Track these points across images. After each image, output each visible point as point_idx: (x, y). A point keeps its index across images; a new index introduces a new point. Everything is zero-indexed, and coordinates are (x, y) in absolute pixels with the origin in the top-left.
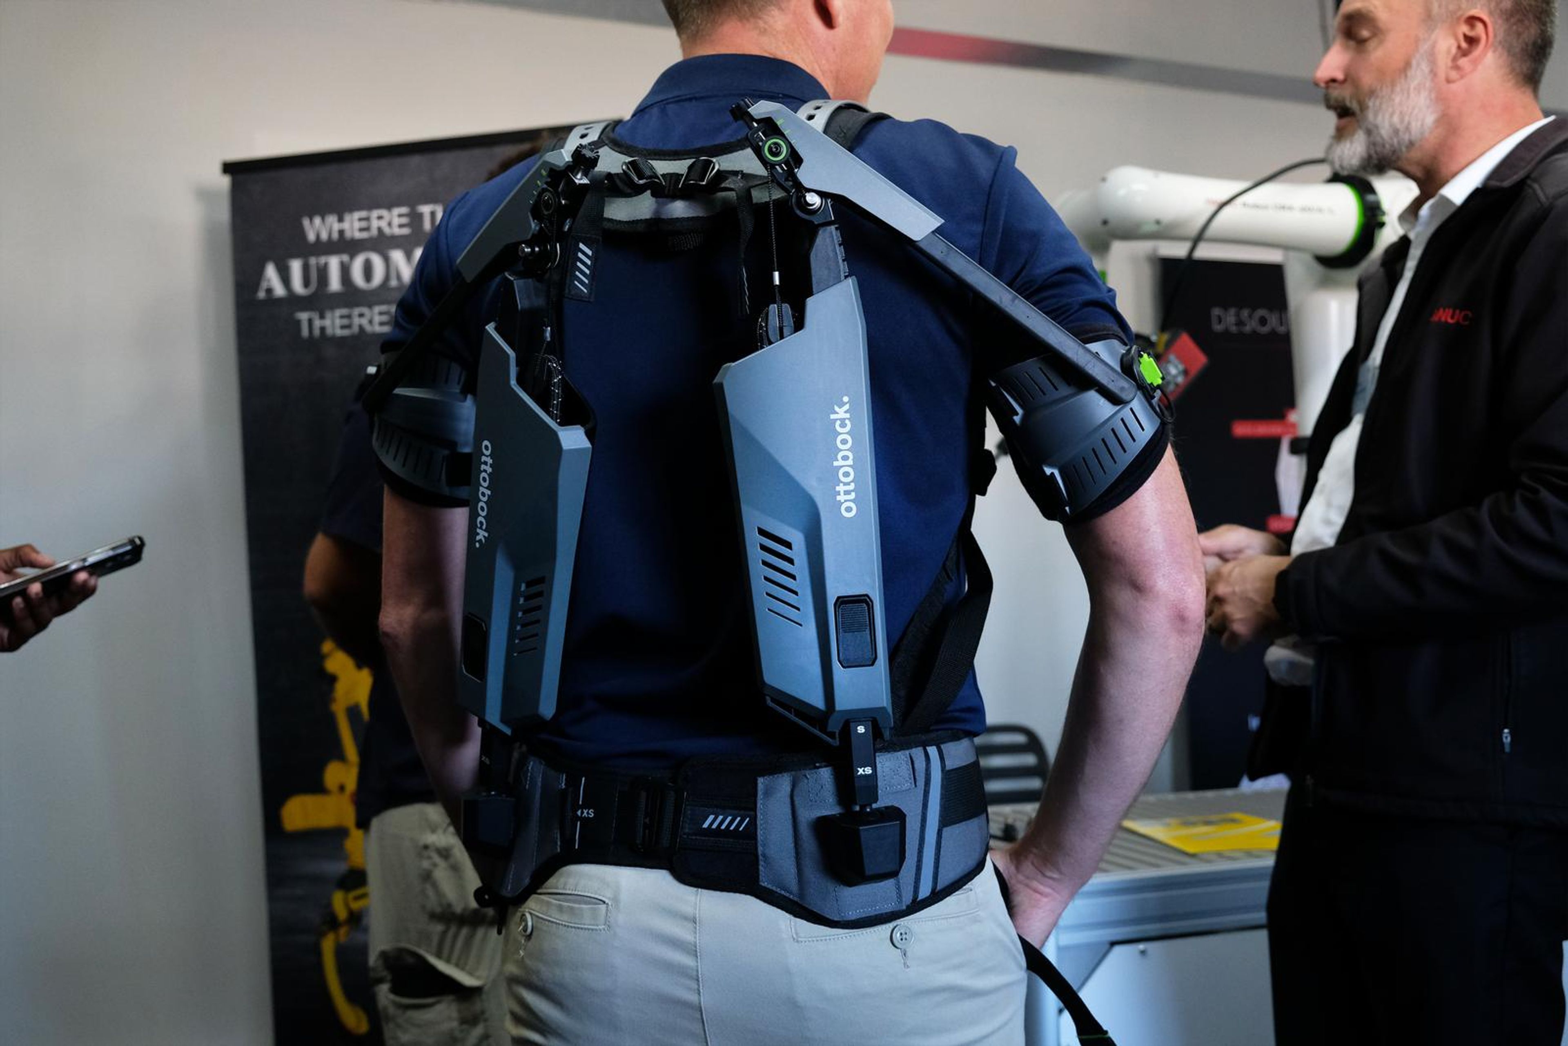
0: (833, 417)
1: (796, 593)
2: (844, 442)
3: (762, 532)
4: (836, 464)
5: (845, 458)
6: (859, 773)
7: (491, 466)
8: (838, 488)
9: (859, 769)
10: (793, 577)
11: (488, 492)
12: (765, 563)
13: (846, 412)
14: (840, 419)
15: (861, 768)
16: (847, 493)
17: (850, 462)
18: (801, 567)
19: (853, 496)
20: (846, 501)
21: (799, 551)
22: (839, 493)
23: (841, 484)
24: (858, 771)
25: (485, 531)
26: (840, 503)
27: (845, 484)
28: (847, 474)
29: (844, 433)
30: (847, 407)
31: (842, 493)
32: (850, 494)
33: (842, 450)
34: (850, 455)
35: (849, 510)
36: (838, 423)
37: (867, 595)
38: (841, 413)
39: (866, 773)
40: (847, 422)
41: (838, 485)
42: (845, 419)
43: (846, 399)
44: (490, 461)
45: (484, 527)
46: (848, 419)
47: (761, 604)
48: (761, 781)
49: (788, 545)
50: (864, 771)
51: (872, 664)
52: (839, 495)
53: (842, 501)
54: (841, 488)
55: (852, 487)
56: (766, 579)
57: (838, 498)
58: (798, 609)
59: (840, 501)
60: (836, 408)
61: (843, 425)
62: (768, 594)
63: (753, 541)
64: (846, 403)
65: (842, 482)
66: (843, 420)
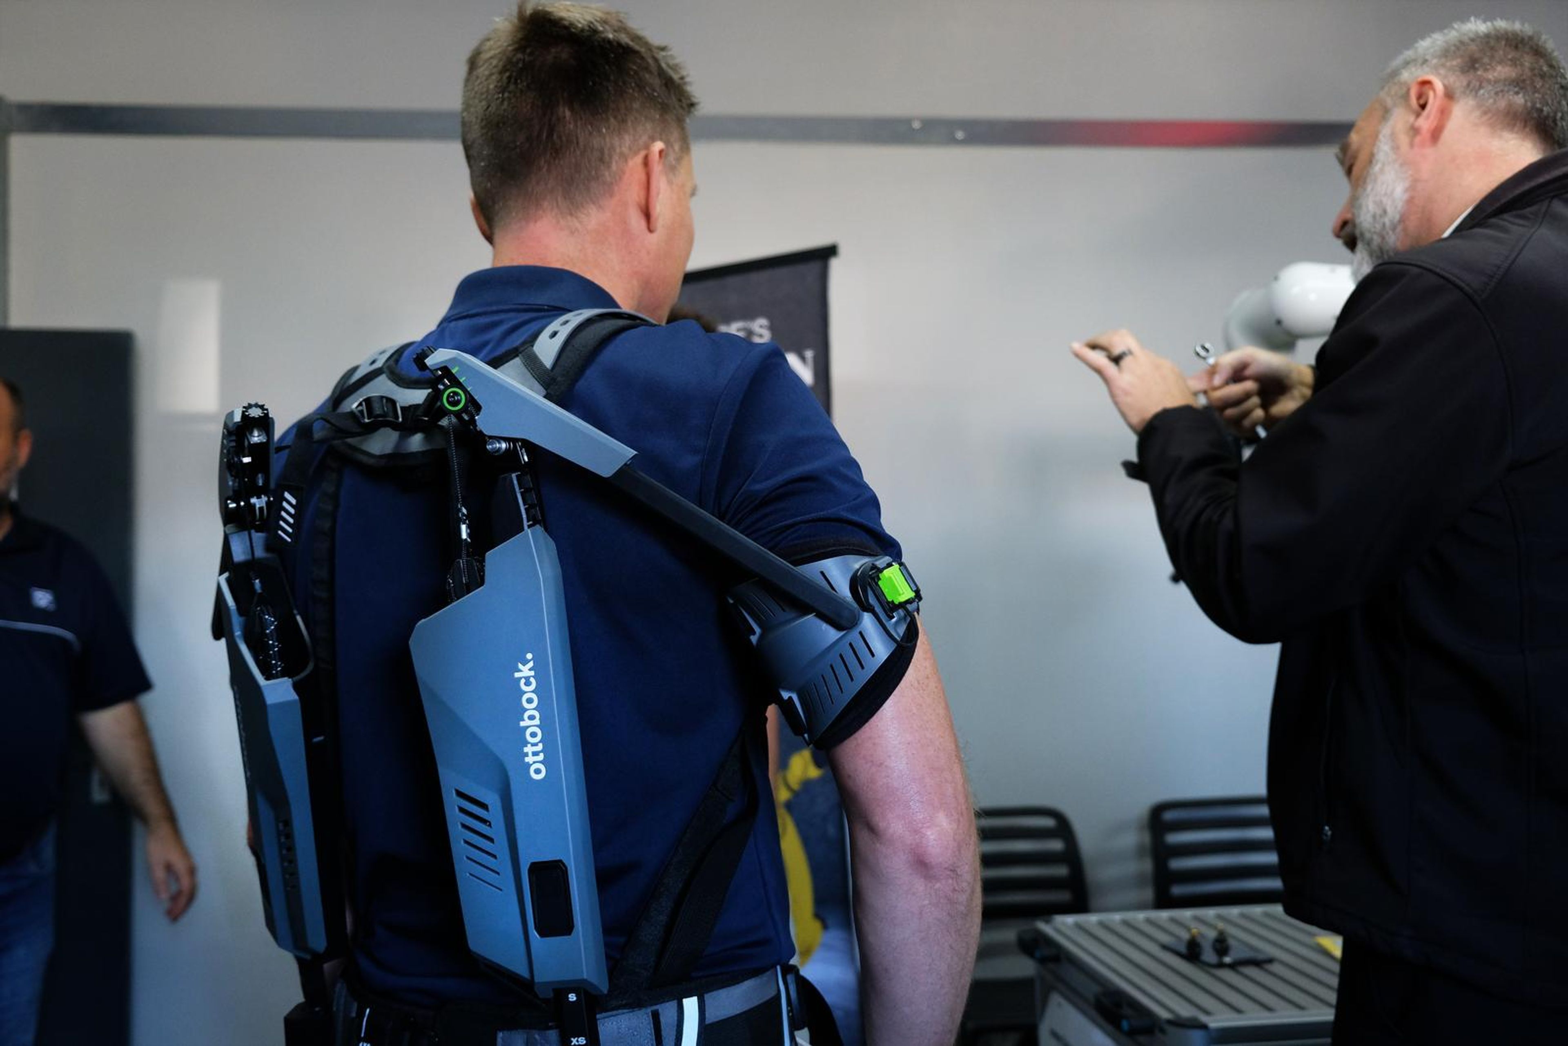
0: (517, 675)
1: (495, 857)
2: (530, 701)
3: (460, 794)
4: (522, 724)
5: (532, 718)
6: (573, 1044)
8: (526, 750)
9: (572, 1039)
10: (491, 840)
12: (464, 826)
13: (530, 670)
14: (524, 678)
15: (574, 1038)
16: (535, 754)
17: (537, 721)
18: (498, 830)
19: (541, 757)
20: (534, 762)
21: (495, 814)
22: (526, 755)
23: (529, 745)
24: (572, 1042)
26: (529, 765)
27: (534, 745)
28: (534, 735)
29: (529, 691)
30: (531, 664)
31: (530, 754)
32: (538, 755)
33: (527, 710)
34: (536, 713)
35: (538, 771)
36: (523, 681)
37: (560, 861)
38: (525, 671)
39: (580, 1043)
40: (532, 680)
41: (526, 746)
42: (530, 676)
43: (530, 656)
46: (533, 677)
47: (463, 869)
48: (500, 1035)
49: (484, 806)
50: (577, 1041)
51: (570, 933)
52: (528, 756)
53: (531, 763)
54: (528, 749)
55: (540, 747)
56: (466, 842)
57: (527, 759)
58: (498, 873)
59: (528, 763)
60: (520, 666)
61: (528, 683)
62: (468, 858)
63: (452, 804)
64: (530, 660)
65: (529, 743)
66: (527, 679)
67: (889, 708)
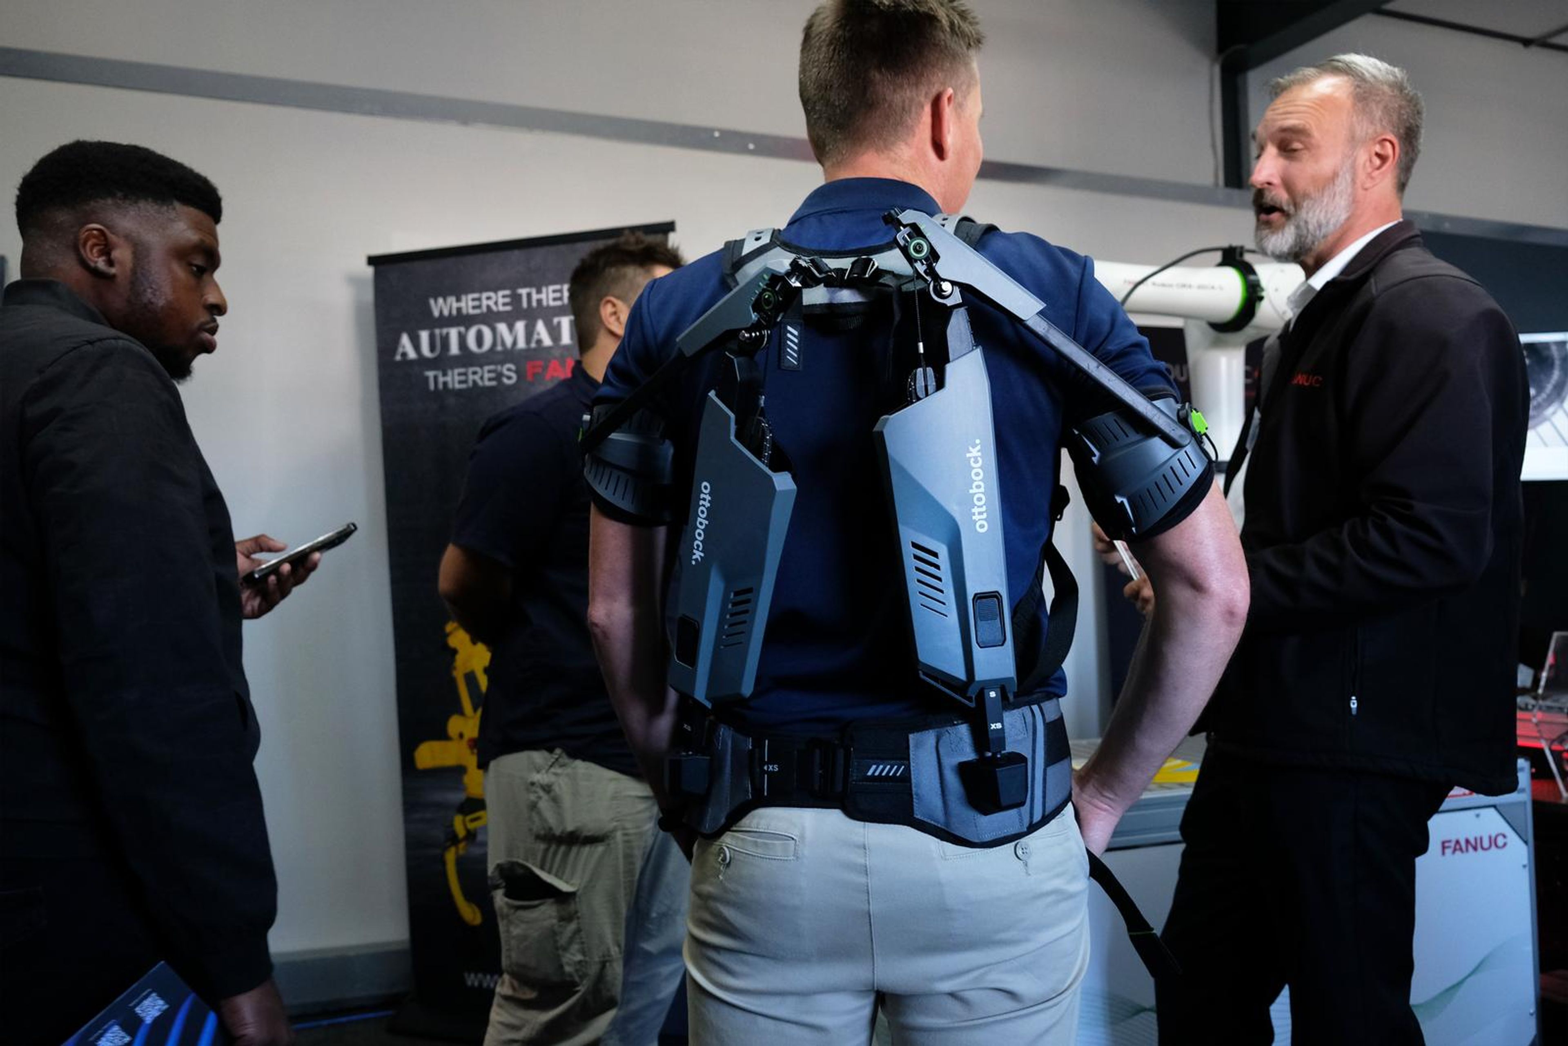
0: (968, 455)
1: (942, 591)
2: (977, 474)
3: (915, 545)
4: (971, 491)
5: (978, 487)
6: (992, 728)
7: (709, 501)
8: (973, 510)
9: (992, 725)
10: (940, 579)
11: (706, 522)
12: (918, 569)
13: (979, 451)
14: (974, 457)
15: (993, 723)
16: (980, 513)
17: (982, 490)
18: (945, 572)
19: (985, 516)
20: (979, 520)
21: (943, 560)
22: (974, 514)
23: (976, 507)
24: (991, 726)
25: (701, 551)
26: (975, 522)
27: (979, 507)
28: (979, 499)
29: (977, 467)
30: (979, 447)
31: (976, 514)
32: (982, 514)
33: (976, 481)
34: (982, 484)
35: (982, 526)
36: (972, 460)
37: (997, 592)
38: (975, 452)
39: (998, 727)
40: (979, 459)
41: (974, 508)
42: (977, 457)
43: (978, 441)
44: (708, 498)
45: (700, 549)
46: (980, 457)
47: (916, 600)
48: (911, 736)
49: (935, 555)
50: (996, 726)
51: (1002, 645)
53: (977, 520)
54: (975, 510)
55: (984, 509)
56: (919, 581)
57: (974, 518)
58: (944, 604)
59: (975, 520)
60: (970, 448)
61: (976, 462)
62: (920, 593)
63: (908, 552)
64: (978, 445)
65: (976, 505)
66: (976, 458)
67: (1202, 507)
